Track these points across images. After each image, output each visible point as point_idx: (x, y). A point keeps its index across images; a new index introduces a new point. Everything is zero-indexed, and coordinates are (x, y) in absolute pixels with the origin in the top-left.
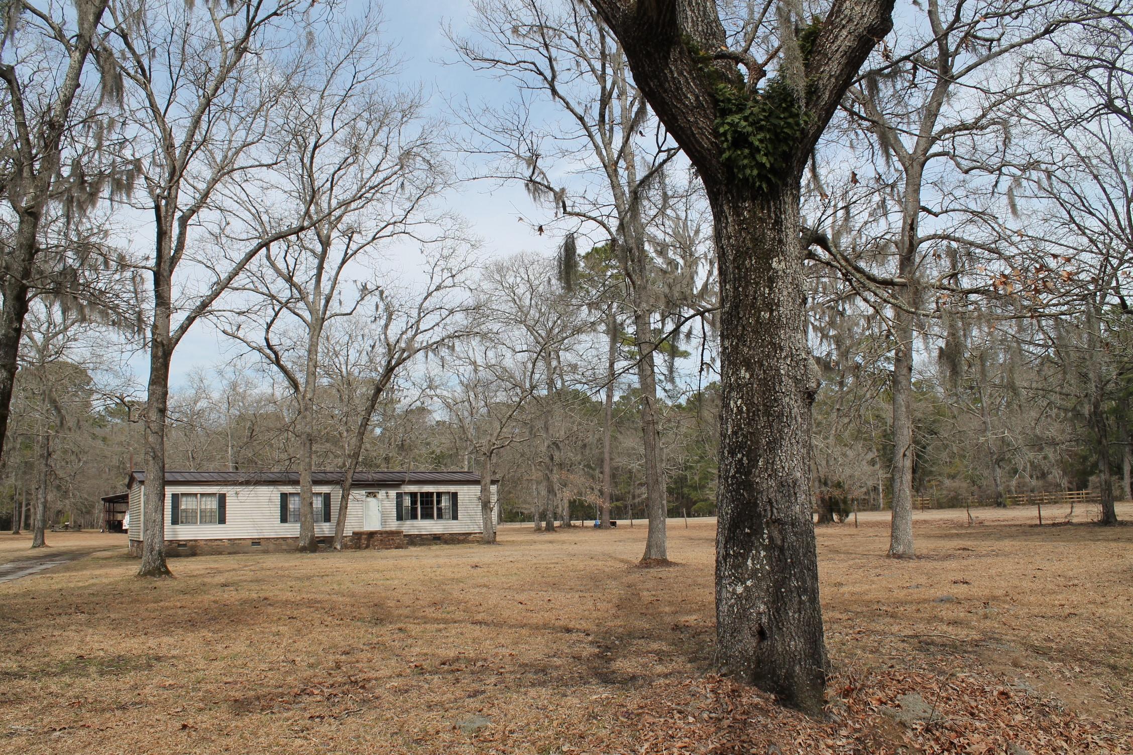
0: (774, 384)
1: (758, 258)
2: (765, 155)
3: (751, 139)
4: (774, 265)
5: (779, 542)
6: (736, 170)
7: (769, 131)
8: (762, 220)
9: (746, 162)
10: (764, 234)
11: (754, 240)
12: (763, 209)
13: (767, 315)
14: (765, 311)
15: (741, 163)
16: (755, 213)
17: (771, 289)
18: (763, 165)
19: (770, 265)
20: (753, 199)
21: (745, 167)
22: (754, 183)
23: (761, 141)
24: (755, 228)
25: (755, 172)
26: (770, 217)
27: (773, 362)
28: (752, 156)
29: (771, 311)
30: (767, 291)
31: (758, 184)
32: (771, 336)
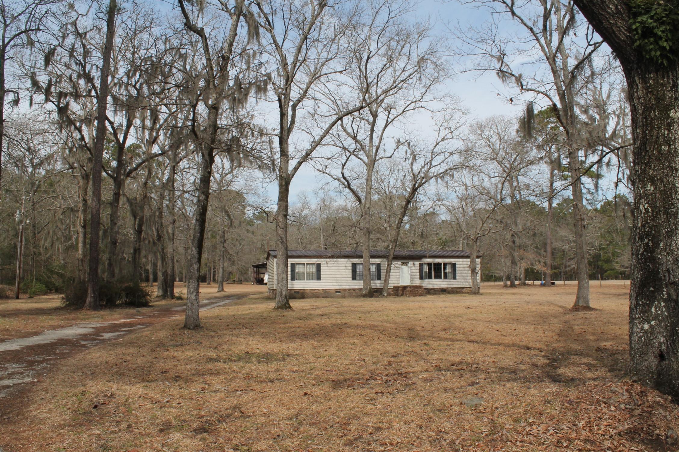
0: (671, 193)
1: (660, 111)
2: (666, 41)
3: (656, 31)
4: (672, 114)
5: (675, 297)
6: (644, 53)
7: (669, 24)
8: (663, 85)
9: (651, 47)
10: (664, 95)
11: (658, 99)
12: (663, 77)
13: (667, 148)
14: (665, 146)
15: (648, 48)
16: (658, 81)
17: (669, 130)
18: (664, 48)
19: (669, 115)
20: (657, 72)
21: (651, 50)
22: (657, 60)
23: (663, 32)
24: (658, 91)
25: (658, 53)
26: (669, 83)
27: (671, 179)
28: (656, 42)
29: (669, 146)
30: (666, 132)
31: (660, 61)
32: (669, 162)
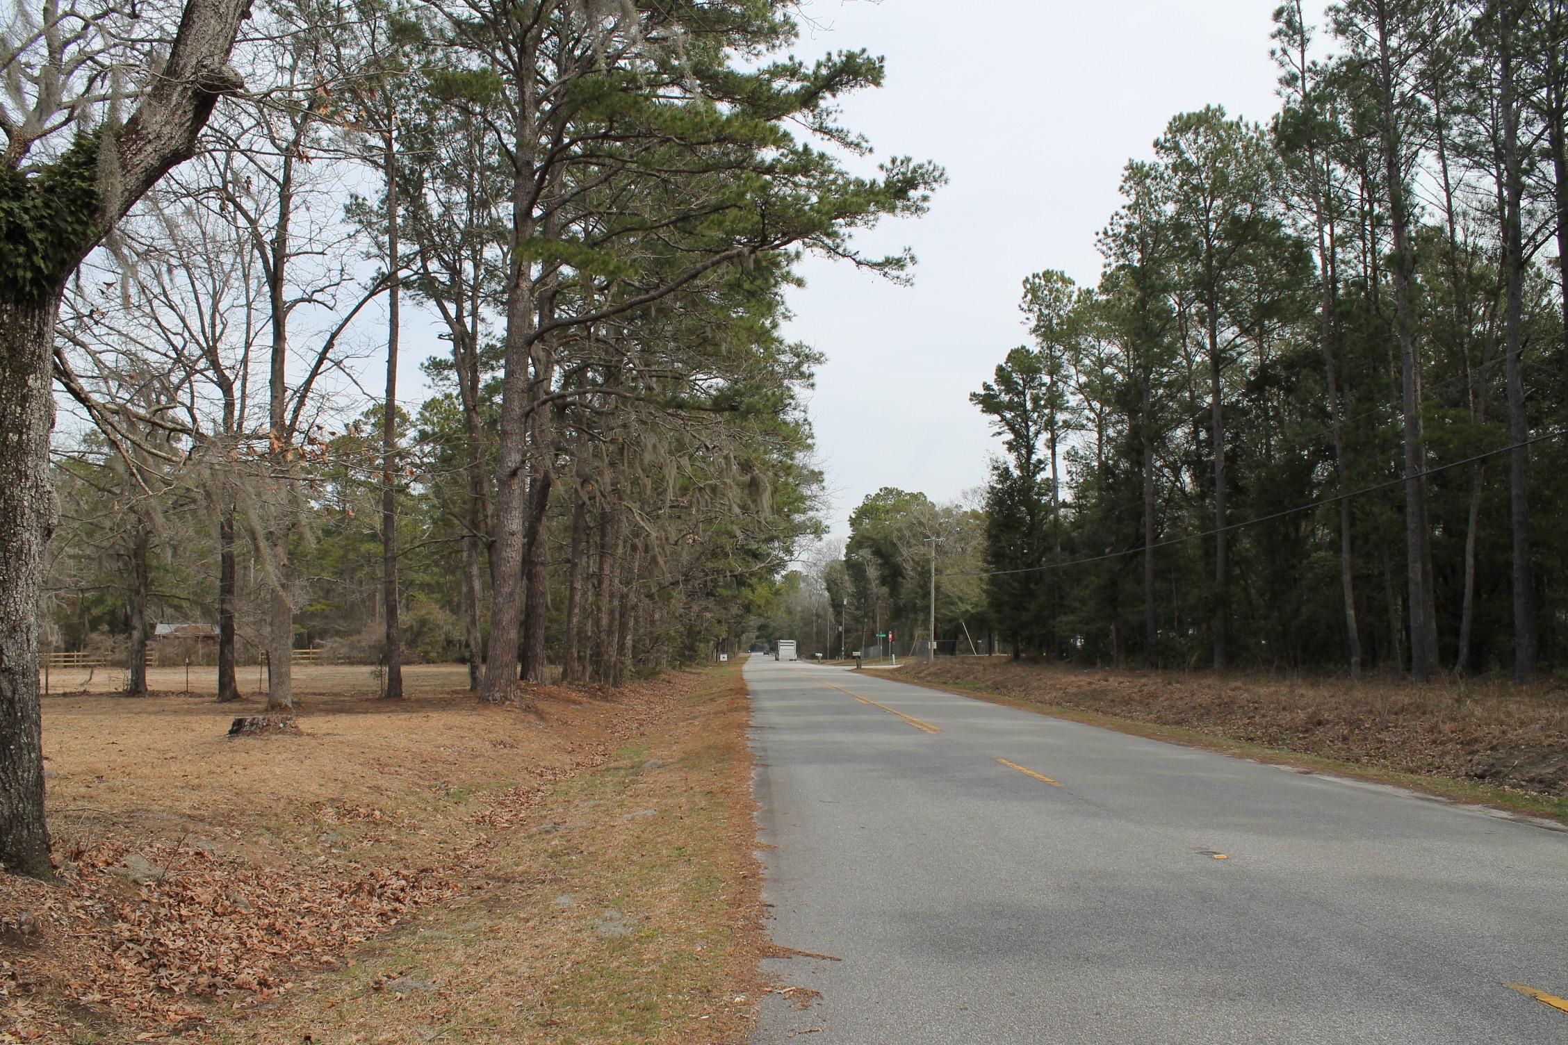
0: (15, 516)
1: (12, 371)
2: (43, 258)
3: (30, 236)
4: (30, 382)
5: (9, 694)
6: (5, 266)
7: (51, 232)
8: (24, 329)
9: (20, 260)
10: (23, 345)
11: (11, 349)
12: (26, 316)
13: (16, 438)
14: (15, 433)
15: (13, 260)
16: (17, 319)
17: (23, 408)
18: (39, 269)
19: (26, 382)
20: (17, 303)
21: (18, 266)
22: (24, 286)
23: (41, 241)
24: (15, 336)
25: (29, 275)
26: (32, 327)
27: (17, 491)
28: (28, 256)
29: (21, 434)
30: (19, 410)
31: (28, 289)
32: (17, 462)
